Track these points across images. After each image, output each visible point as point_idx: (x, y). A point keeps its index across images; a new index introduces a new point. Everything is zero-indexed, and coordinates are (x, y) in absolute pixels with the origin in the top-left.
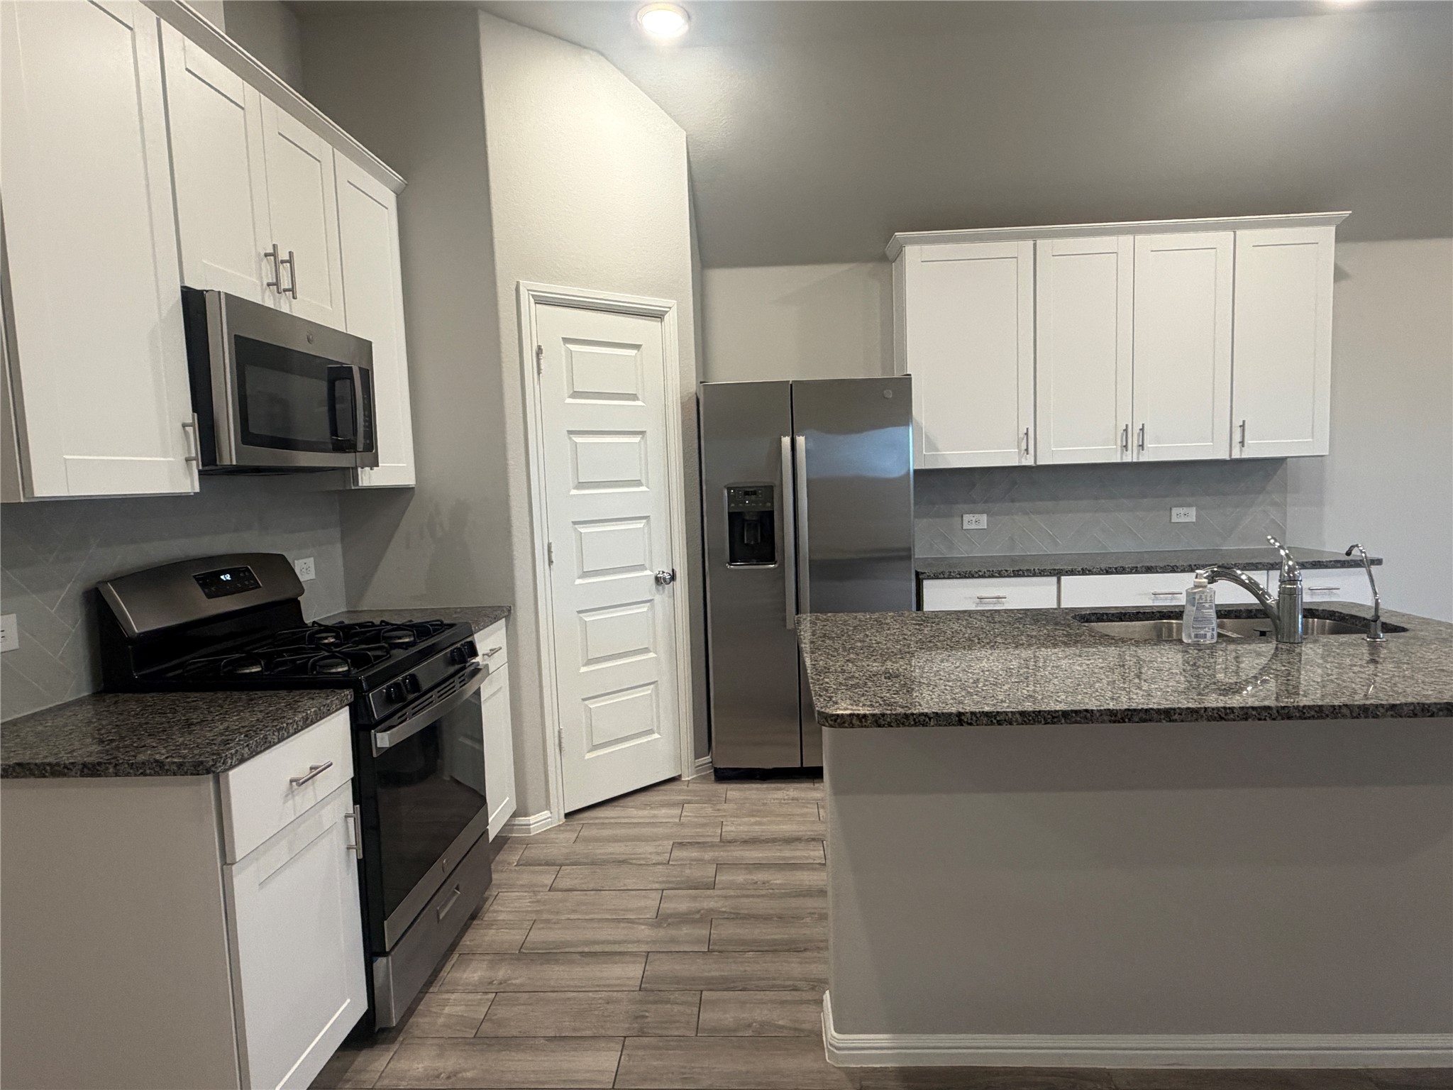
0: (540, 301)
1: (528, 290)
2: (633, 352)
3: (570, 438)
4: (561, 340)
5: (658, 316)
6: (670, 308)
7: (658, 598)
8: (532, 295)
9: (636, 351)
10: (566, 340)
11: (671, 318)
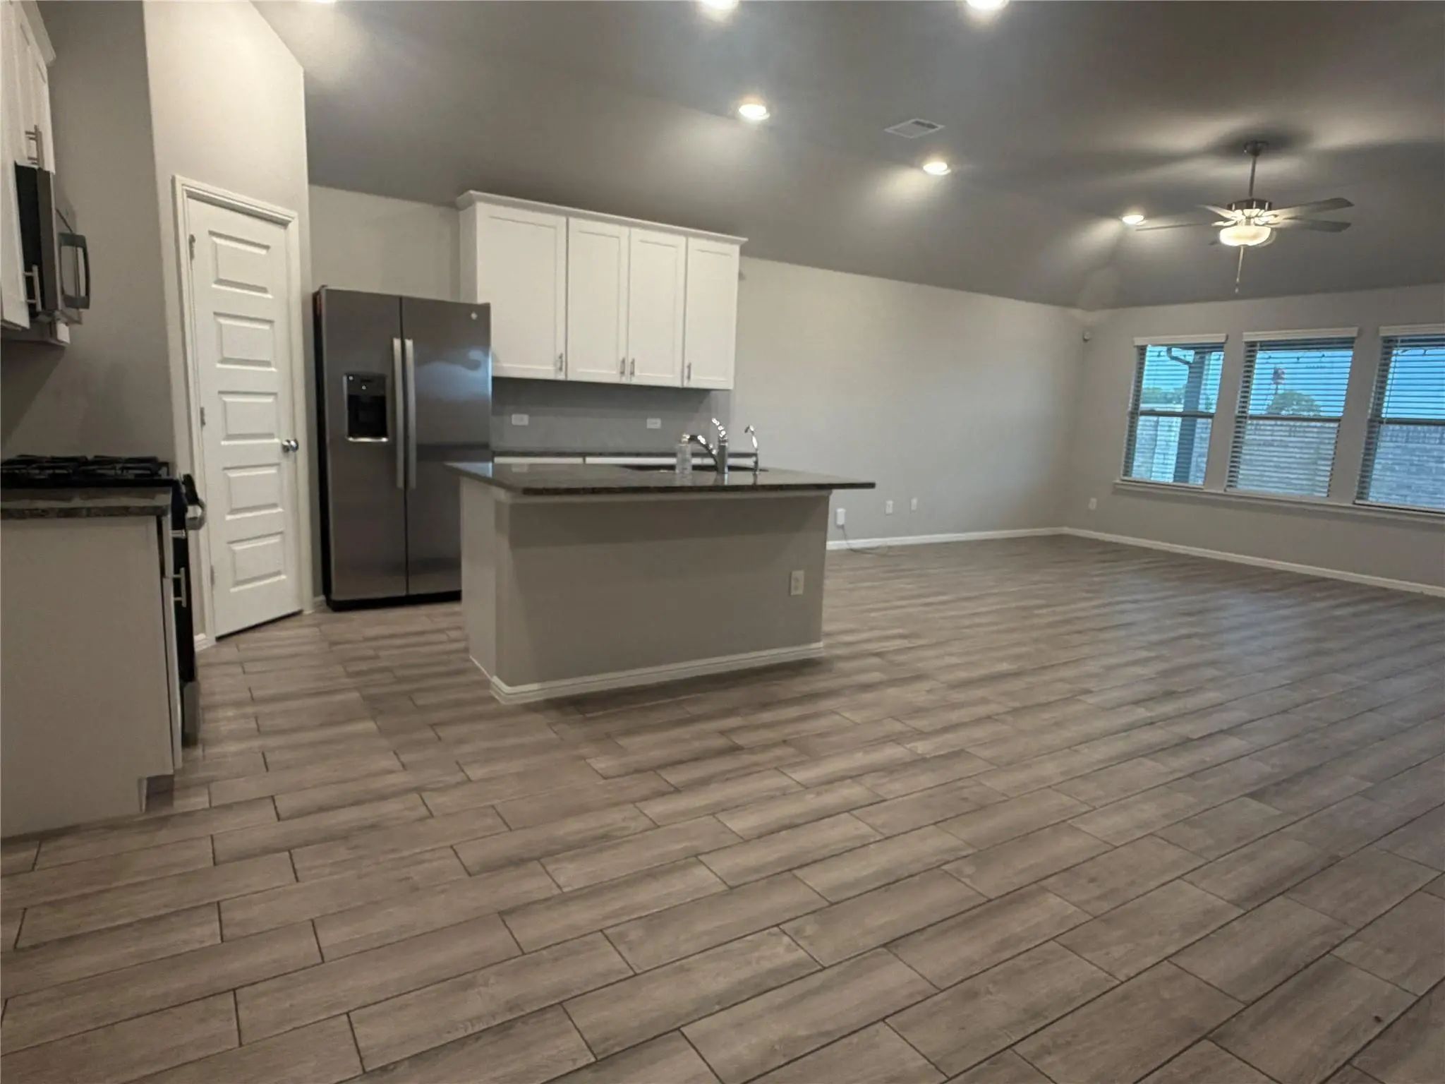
0: (191, 195)
1: (181, 185)
2: (263, 251)
3: (216, 319)
4: (208, 232)
5: (283, 224)
6: (292, 218)
7: (284, 463)
8: (187, 191)
9: (266, 251)
10: (212, 233)
11: (294, 226)
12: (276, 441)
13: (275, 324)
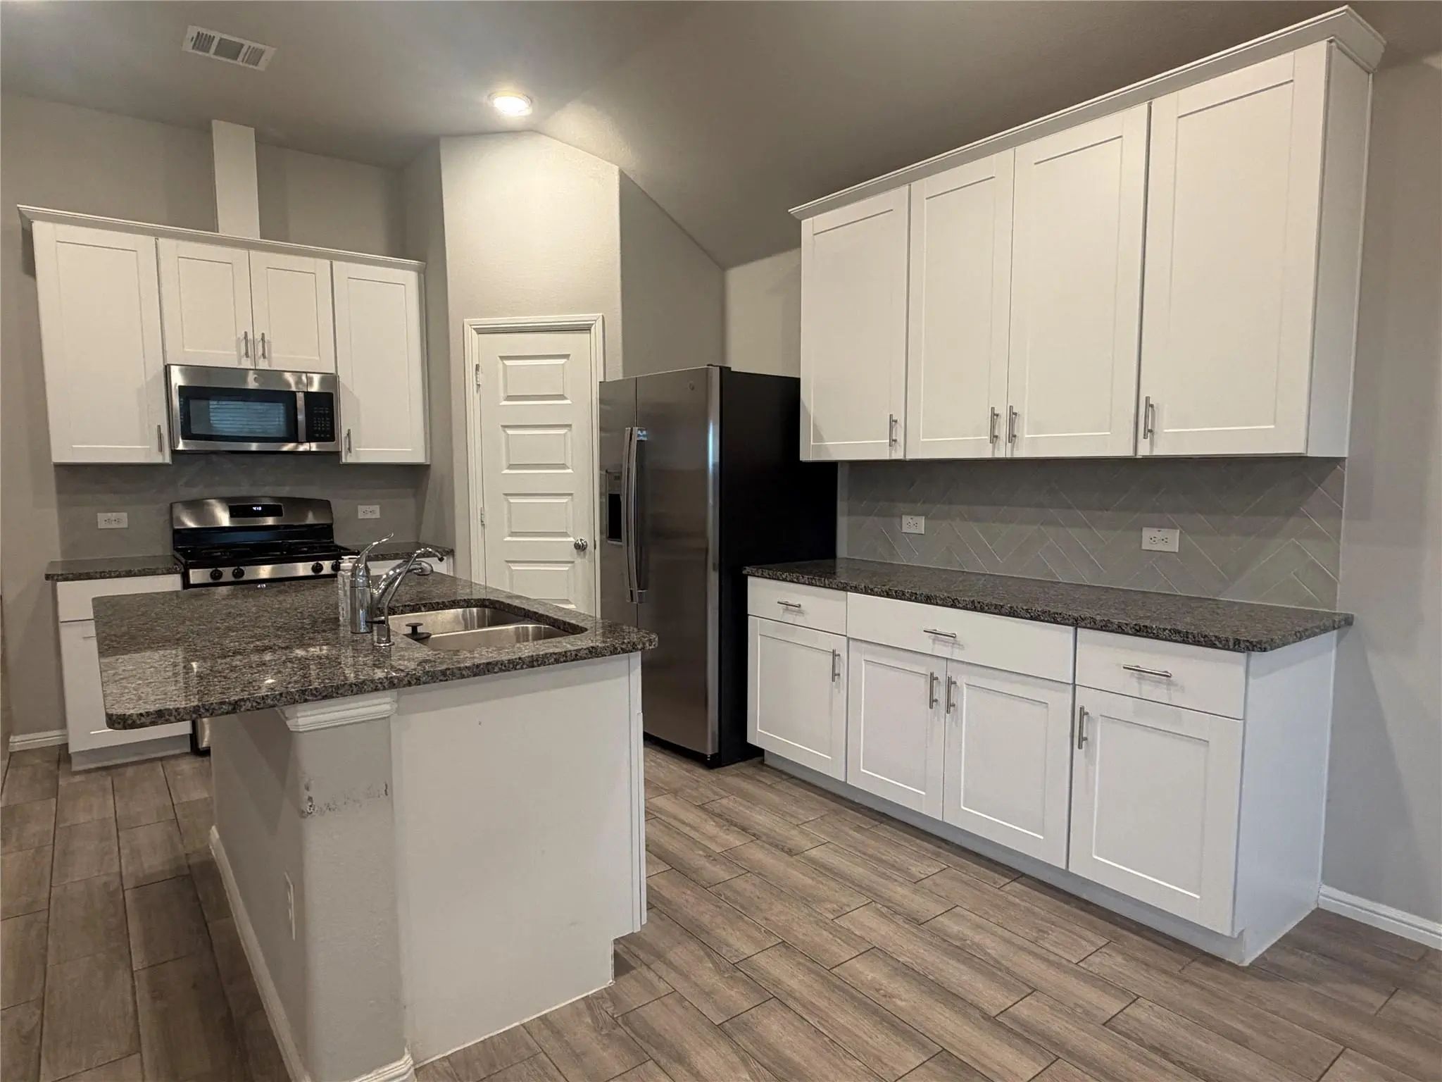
0: (480, 331)
1: (471, 325)
2: (562, 361)
3: (505, 431)
4: (498, 358)
5: (586, 329)
6: (595, 321)
7: (578, 561)
8: (474, 329)
9: (566, 360)
10: (502, 358)
11: (597, 329)
12: (572, 539)
13: (573, 427)
